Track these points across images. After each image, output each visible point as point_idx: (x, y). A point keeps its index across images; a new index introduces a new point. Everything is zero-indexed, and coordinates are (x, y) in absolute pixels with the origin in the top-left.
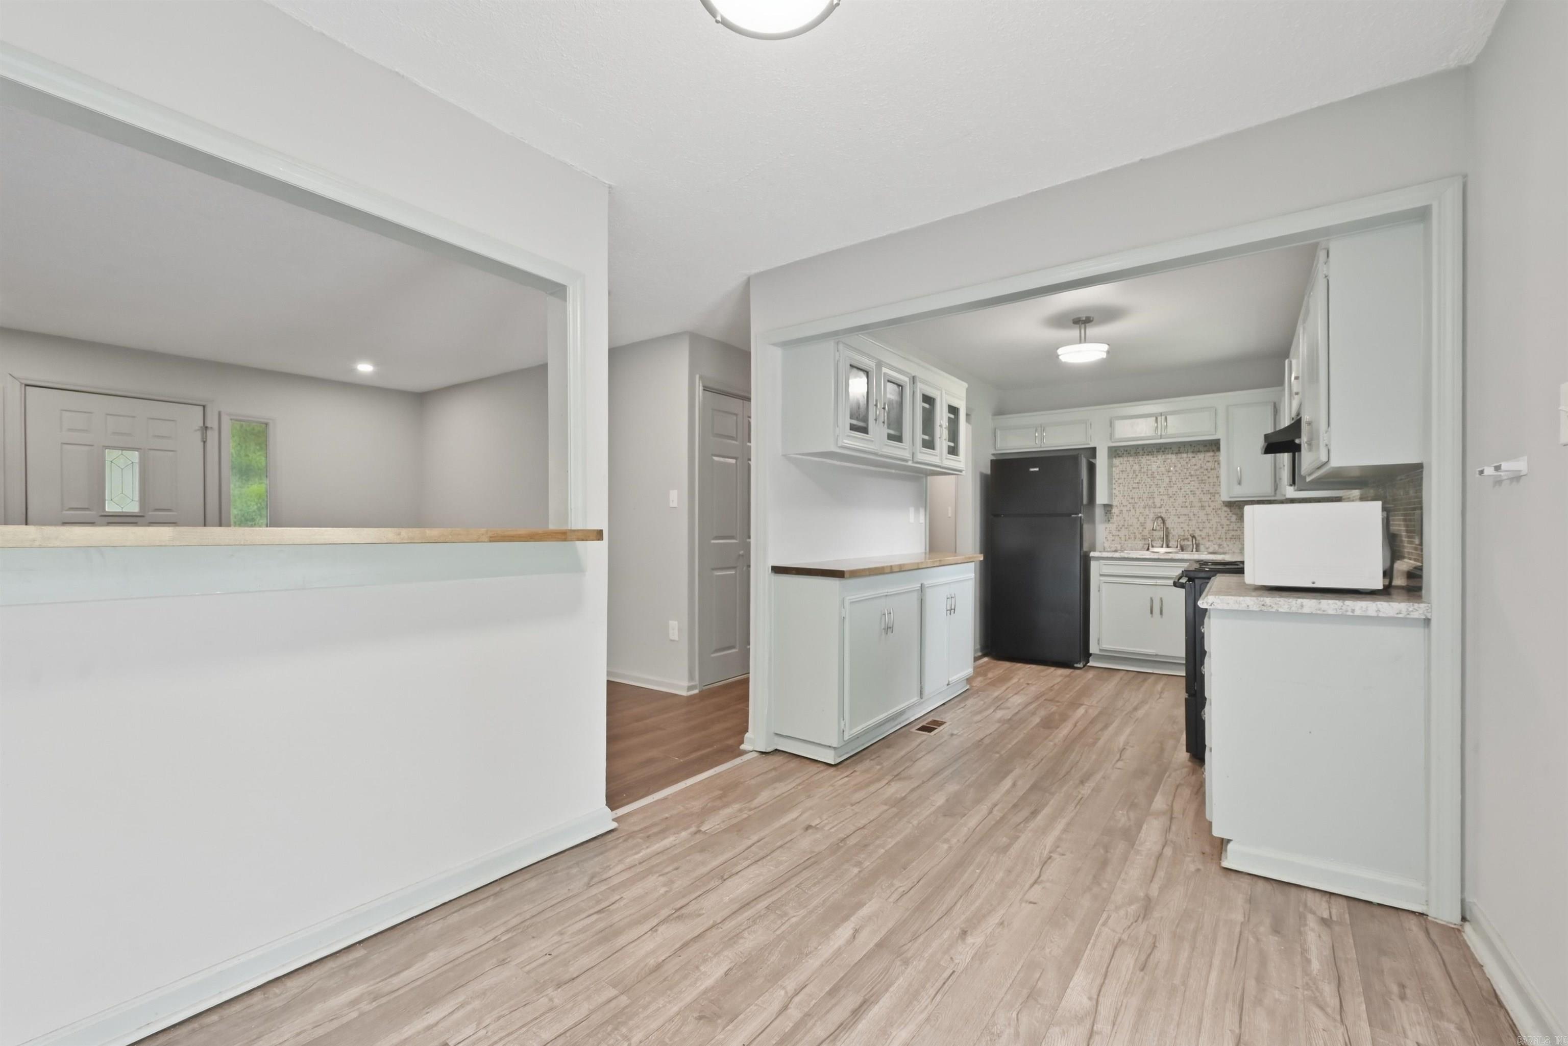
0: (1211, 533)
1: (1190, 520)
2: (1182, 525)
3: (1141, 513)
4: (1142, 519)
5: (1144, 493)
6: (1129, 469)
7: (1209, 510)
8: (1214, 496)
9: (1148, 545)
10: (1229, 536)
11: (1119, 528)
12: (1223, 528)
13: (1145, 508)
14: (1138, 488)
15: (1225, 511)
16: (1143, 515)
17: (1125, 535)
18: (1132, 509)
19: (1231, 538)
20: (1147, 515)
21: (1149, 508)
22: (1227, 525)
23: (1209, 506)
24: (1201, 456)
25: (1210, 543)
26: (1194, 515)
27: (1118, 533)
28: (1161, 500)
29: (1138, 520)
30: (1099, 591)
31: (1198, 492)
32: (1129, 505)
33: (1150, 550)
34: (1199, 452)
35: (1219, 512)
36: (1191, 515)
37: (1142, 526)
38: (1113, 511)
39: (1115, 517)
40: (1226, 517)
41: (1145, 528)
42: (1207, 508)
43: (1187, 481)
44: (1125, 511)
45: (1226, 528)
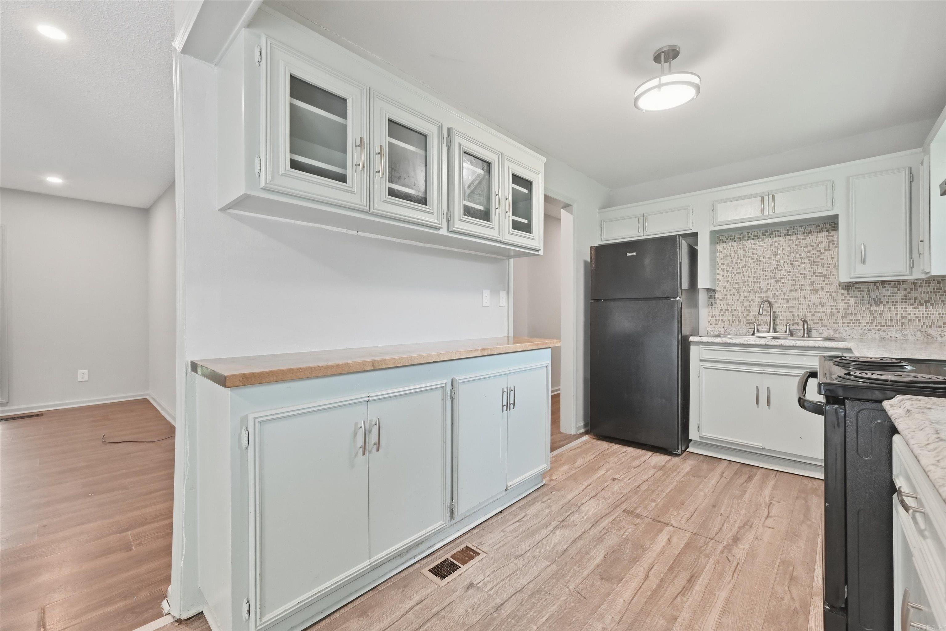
0: (824, 317)
1: (800, 304)
2: (791, 309)
3: (745, 297)
4: (746, 303)
5: (749, 277)
6: (733, 253)
7: (822, 293)
8: (829, 278)
9: (753, 331)
10: (846, 321)
11: (722, 313)
12: (839, 312)
13: (750, 292)
14: (743, 272)
15: (842, 294)
16: (747, 300)
17: (729, 320)
18: (736, 293)
19: (849, 323)
20: (752, 300)
21: (754, 292)
22: (844, 309)
23: (823, 289)
24: (813, 237)
25: (823, 328)
26: (805, 298)
27: (721, 317)
28: (768, 284)
29: (743, 305)
30: (699, 377)
31: (809, 275)
32: (733, 290)
33: (755, 335)
34: (810, 232)
35: (834, 295)
36: (802, 299)
37: (747, 310)
38: (717, 296)
39: (718, 301)
40: (842, 300)
41: (750, 312)
42: (820, 291)
43: (796, 264)
44: (728, 296)
45: (842, 312)
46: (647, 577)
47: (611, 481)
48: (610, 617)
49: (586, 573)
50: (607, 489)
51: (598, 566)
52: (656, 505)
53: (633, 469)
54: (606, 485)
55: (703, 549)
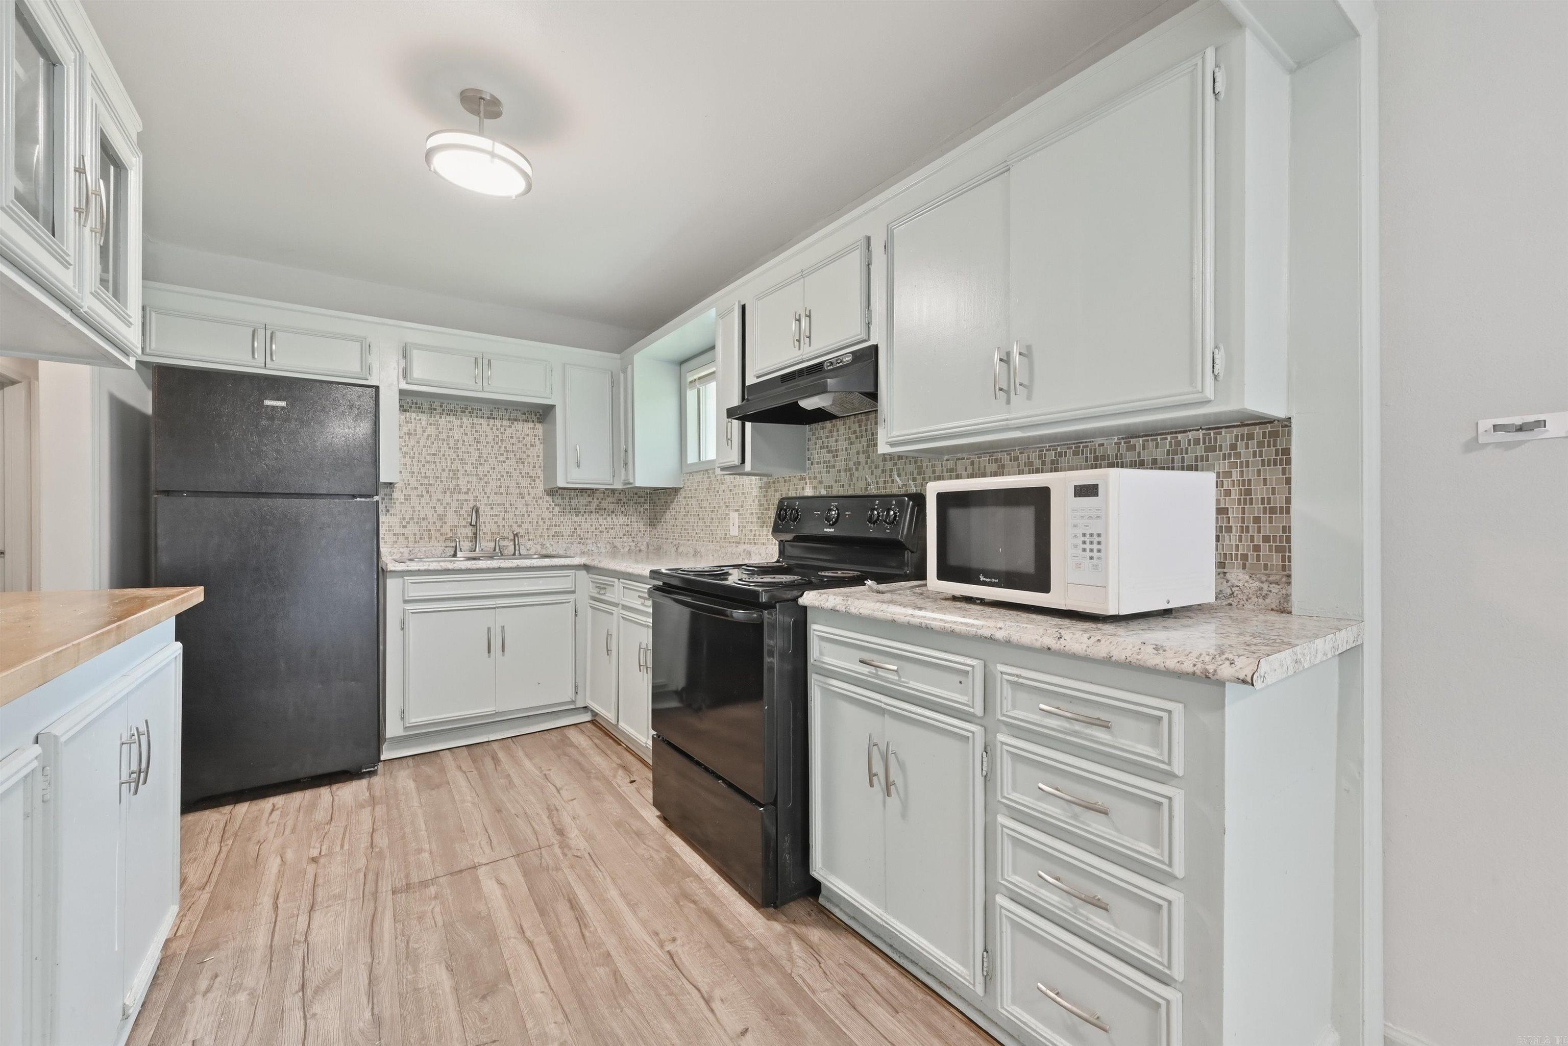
0: (531, 529)
1: (505, 512)
2: (496, 519)
3: (439, 500)
4: (440, 510)
5: (444, 470)
6: (419, 431)
7: (528, 499)
8: (534, 481)
9: (454, 549)
10: (551, 533)
11: (404, 524)
12: (544, 523)
13: (445, 492)
14: (435, 462)
15: (547, 502)
16: (442, 504)
17: (415, 534)
18: (424, 493)
19: (554, 536)
20: (447, 504)
21: (451, 493)
22: (550, 519)
23: (529, 494)
24: (519, 426)
25: (530, 542)
26: (511, 505)
27: (402, 531)
28: (468, 482)
29: (436, 511)
31: (515, 474)
32: (421, 488)
33: (458, 555)
34: (516, 420)
35: (540, 502)
36: (507, 505)
37: (441, 519)
38: (395, 495)
39: (398, 504)
40: (548, 509)
41: (445, 523)
42: (526, 496)
43: (501, 458)
44: (414, 498)
45: (548, 523)
46: (530, 944)
47: (314, 865)
48: (553, 1025)
49: (453, 1015)
50: (320, 881)
51: (456, 989)
52: (431, 853)
53: (327, 827)
54: (310, 876)
55: (544, 864)
